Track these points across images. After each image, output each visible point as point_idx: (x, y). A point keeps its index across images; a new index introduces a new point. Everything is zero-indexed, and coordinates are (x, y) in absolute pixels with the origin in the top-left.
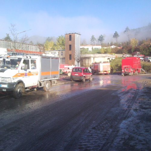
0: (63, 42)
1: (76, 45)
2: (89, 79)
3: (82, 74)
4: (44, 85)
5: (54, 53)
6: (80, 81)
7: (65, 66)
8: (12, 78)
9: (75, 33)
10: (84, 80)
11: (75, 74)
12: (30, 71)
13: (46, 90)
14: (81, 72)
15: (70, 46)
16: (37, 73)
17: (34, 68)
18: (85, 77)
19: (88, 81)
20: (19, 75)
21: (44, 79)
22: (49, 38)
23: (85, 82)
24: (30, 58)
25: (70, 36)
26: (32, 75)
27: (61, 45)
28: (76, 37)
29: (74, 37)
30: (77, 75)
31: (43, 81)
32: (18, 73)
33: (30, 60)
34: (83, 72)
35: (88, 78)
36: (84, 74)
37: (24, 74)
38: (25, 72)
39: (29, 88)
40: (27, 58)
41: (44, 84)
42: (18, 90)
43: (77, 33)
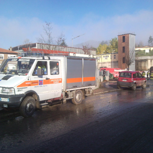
0: (116, 45)
1: (130, 47)
2: (142, 86)
3: (132, 80)
4: (73, 96)
5: (107, 56)
6: (129, 89)
7: (115, 71)
8: (16, 88)
9: (130, 34)
10: (135, 87)
11: (123, 80)
12: (48, 78)
13: (76, 103)
14: (131, 77)
15: (124, 48)
16: (60, 80)
17: (56, 74)
18: (135, 83)
19: (141, 89)
20: (28, 83)
21: (72, 88)
22: (103, 41)
23: (136, 90)
24: (49, 59)
25: (124, 37)
26: (52, 83)
27: (114, 48)
28: (130, 38)
29: (128, 38)
30: (126, 81)
31: (71, 91)
32: (27, 80)
33: (48, 62)
34: (133, 78)
35: (140, 85)
36: (135, 80)
37: (37, 82)
38: (40, 79)
39: (48, 101)
40: (44, 59)
41: (72, 94)
42: (28, 105)
43: (132, 33)
